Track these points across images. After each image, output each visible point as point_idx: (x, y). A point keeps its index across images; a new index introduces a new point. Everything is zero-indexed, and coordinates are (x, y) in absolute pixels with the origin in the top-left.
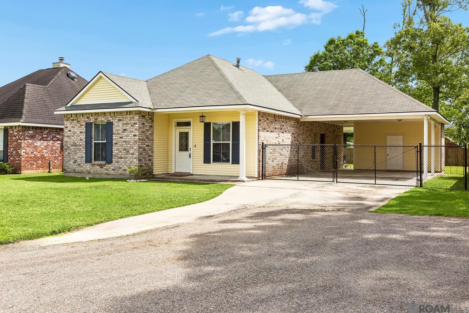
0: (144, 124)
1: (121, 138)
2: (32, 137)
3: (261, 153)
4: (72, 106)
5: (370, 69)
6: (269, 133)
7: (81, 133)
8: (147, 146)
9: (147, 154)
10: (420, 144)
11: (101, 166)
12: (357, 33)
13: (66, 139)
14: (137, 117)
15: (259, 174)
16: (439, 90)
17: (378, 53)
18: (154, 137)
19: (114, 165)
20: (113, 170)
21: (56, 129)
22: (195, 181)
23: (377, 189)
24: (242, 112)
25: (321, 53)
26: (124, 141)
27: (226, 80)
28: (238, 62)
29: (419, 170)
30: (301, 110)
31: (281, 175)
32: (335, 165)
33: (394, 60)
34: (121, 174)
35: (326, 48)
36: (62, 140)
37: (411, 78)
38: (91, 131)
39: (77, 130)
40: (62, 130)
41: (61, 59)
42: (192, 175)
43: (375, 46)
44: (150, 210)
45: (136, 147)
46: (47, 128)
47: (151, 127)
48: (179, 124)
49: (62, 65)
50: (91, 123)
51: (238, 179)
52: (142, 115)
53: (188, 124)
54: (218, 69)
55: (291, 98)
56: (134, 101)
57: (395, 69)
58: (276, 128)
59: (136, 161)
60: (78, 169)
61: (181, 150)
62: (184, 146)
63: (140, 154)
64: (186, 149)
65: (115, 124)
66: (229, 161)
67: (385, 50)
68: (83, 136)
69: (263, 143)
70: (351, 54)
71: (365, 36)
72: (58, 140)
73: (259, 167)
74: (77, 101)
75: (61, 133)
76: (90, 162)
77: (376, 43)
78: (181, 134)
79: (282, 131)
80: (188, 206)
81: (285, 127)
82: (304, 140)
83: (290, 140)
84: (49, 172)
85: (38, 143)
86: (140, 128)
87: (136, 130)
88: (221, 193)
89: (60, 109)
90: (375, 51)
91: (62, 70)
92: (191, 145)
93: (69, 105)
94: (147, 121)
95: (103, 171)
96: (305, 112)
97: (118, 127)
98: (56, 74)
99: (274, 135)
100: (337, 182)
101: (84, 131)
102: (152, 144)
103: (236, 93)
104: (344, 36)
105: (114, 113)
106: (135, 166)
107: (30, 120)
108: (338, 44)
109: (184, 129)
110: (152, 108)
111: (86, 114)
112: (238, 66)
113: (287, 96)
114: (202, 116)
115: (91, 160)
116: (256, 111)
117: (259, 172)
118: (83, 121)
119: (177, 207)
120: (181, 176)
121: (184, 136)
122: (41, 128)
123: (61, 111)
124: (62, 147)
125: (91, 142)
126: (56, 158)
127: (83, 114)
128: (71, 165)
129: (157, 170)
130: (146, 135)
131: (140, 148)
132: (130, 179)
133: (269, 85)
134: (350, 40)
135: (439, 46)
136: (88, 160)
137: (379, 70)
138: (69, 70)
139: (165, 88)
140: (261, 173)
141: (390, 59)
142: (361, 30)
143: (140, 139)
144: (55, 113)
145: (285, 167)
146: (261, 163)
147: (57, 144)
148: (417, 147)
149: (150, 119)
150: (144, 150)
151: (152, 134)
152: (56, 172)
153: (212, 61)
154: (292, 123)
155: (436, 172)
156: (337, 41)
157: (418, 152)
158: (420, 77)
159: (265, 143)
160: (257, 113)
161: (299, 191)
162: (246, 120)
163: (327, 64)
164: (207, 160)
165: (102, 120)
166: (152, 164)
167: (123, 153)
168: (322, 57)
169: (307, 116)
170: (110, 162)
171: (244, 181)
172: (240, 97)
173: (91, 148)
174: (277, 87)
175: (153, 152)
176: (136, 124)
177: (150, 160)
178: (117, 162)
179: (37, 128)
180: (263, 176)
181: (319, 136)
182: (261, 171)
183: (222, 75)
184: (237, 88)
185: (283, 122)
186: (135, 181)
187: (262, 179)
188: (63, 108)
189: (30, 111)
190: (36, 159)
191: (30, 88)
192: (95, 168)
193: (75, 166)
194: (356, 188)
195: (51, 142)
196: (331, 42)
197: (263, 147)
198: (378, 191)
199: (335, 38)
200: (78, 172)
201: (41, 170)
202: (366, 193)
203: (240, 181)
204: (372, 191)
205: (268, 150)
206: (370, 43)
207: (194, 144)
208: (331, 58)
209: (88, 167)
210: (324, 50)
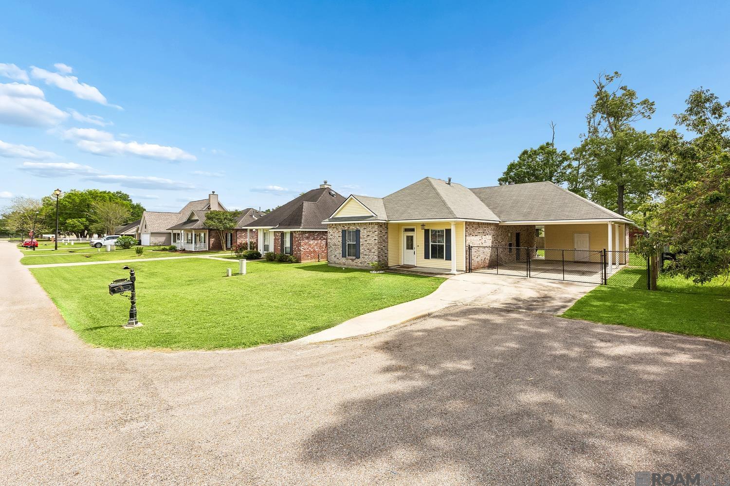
0: (381, 231)
1: (366, 241)
2: (308, 238)
3: (468, 252)
4: (332, 218)
5: (559, 173)
6: (474, 237)
7: (339, 237)
8: (384, 246)
9: (384, 252)
10: (605, 250)
11: (353, 260)
12: (548, 144)
13: (329, 241)
14: (376, 227)
15: (466, 269)
16: (623, 188)
17: (566, 159)
18: (389, 240)
19: (361, 260)
20: (361, 263)
21: (323, 232)
22: (418, 274)
23: (565, 287)
24: (453, 223)
25: (516, 162)
26: (368, 243)
27: (441, 198)
28: (450, 180)
29: (603, 262)
30: (499, 217)
31: (484, 268)
32: (529, 255)
33: (581, 163)
34: (366, 266)
35: (520, 158)
36: (327, 240)
37: (596, 179)
38: (346, 236)
39: (337, 235)
40: (327, 232)
41: (325, 182)
42: (416, 267)
43: (564, 153)
44: (387, 305)
45: (376, 248)
46: (317, 232)
47: (386, 233)
48: (406, 230)
49: (326, 186)
50: (345, 231)
51: (451, 273)
52: (380, 225)
53: (413, 230)
54: (434, 189)
55: (491, 207)
56: (374, 215)
57: (582, 170)
58: (479, 233)
59: (376, 258)
60: (337, 261)
61: (408, 248)
62: (410, 246)
63: (379, 252)
64: (412, 248)
65: (362, 231)
66: (443, 258)
67: (571, 156)
68: (340, 239)
69: (469, 245)
70: (542, 161)
71: (554, 146)
72: (324, 239)
73: (466, 263)
74: (336, 215)
75: (326, 235)
76: (345, 257)
77: (564, 151)
78: (408, 237)
79: (484, 234)
80: (413, 301)
81: (486, 231)
82: (503, 239)
83: (491, 241)
84: (319, 261)
85: (311, 242)
86: (379, 234)
87: (376, 235)
88: (438, 288)
89: (325, 220)
90: (563, 158)
91: (326, 190)
92: (415, 245)
93: (331, 218)
94: (384, 229)
95: (354, 263)
96: (503, 218)
97: (363, 233)
98: (322, 193)
99: (478, 238)
100: (530, 277)
101: (341, 235)
102: (387, 245)
103: (448, 208)
104: (536, 148)
105: (361, 223)
106: (376, 261)
107: (306, 227)
108: (530, 155)
109: (410, 234)
110: (387, 220)
111: (342, 224)
112: (449, 184)
113: (488, 205)
114: (423, 225)
115: (346, 256)
116: (463, 221)
117: (466, 267)
118: (340, 229)
119: (405, 302)
120: (408, 268)
121: (410, 238)
122: (313, 232)
123: (326, 222)
124: (327, 244)
125: (346, 243)
126: (323, 252)
127: (340, 224)
128: (333, 258)
129: (391, 264)
130: (383, 239)
131: (379, 248)
132: (372, 271)
133: (474, 196)
134: (540, 151)
135: (623, 151)
136: (344, 256)
137: (567, 173)
138: (331, 190)
139: (396, 204)
140: (468, 268)
141: (577, 162)
142: (550, 142)
143: (379, 242)
144: (322, 223)
145: (487, 261)
146: (468, 260)
147: (324, 242)
148: (602, 252)
149: (386, 227)
150: (382, 249)
151: (387, 238)
152: (323, 262)
153: (430, 182)
154: (492, 227)
155: (620, 264)
156: (529, 152)
157: (602, 256)
158: (604, 177)
159: (471, 245)
160: (464, 223)
161: (499, 286)
162: (456, 228)
163: (521, 171)
164: (427, 257)
165: (353, 228)
166: (388, 259)
167: (367, 252)
168: (517, 165)
169: (504, 221)
170: (358, 257)
171: (455, 275)
172: (451, 212)
173: (346, 247)
174: (480, 198)
175: (388, 251)
176: (376, 231)
177: (386, 256)
178: (363, 258)
179: (310, 232)
180: (470, 269)
181: (515, 235)
182: (468, 266)
183: (438, 194)
184: (449, 204)
185: (485, 227)
186: (376, 272)
187: (469, 272)
188: (327, 220)
189: (306, 220)
190: (310, 252)
191: (306, 204)
192: (348, 262)
193: (335, 259)
194: (546, 284)
195: (319, 241)
196: (525, 152)
197: (470, 248)
198: (566, 288)
199: (529, 149)
200: (337, 264)
201: (313, 260)
202: (555, 291)
203: (451, 274)
204: (560, 288)
205: (473, 250)
206: (559, 151)
207: (418, 245)
208: (524, 165)
209: (344, 260)
210: (518, 159)
